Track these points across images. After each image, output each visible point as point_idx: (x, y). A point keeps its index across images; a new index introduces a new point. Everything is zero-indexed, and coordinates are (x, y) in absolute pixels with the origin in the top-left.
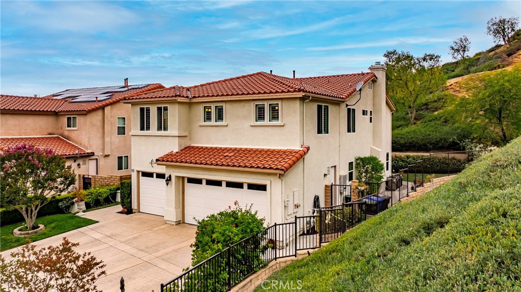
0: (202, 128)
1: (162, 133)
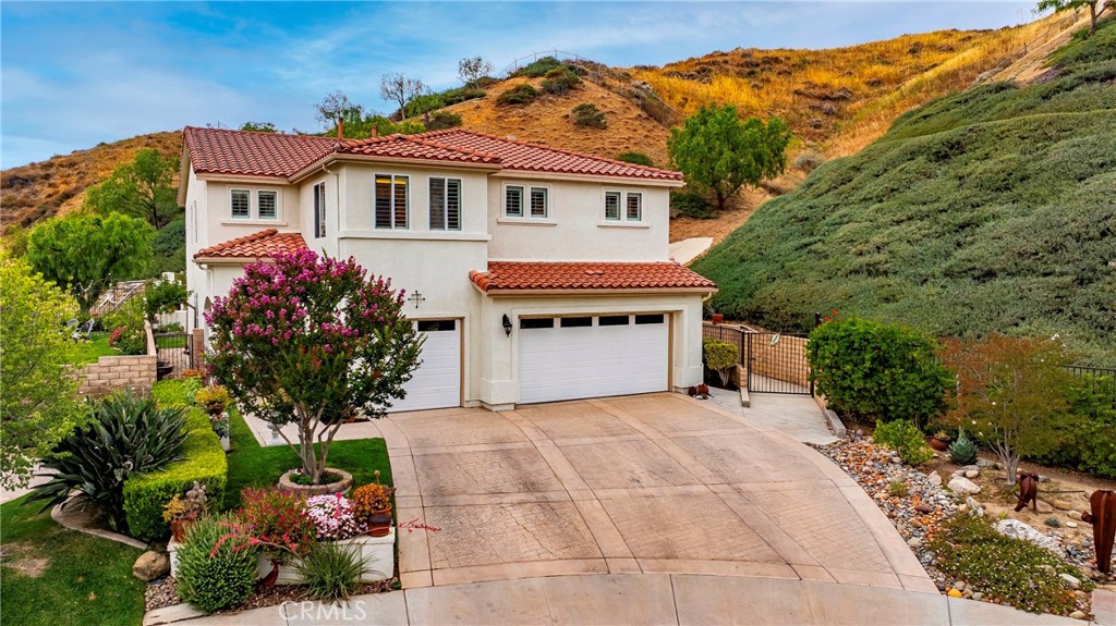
1: (447, 233)
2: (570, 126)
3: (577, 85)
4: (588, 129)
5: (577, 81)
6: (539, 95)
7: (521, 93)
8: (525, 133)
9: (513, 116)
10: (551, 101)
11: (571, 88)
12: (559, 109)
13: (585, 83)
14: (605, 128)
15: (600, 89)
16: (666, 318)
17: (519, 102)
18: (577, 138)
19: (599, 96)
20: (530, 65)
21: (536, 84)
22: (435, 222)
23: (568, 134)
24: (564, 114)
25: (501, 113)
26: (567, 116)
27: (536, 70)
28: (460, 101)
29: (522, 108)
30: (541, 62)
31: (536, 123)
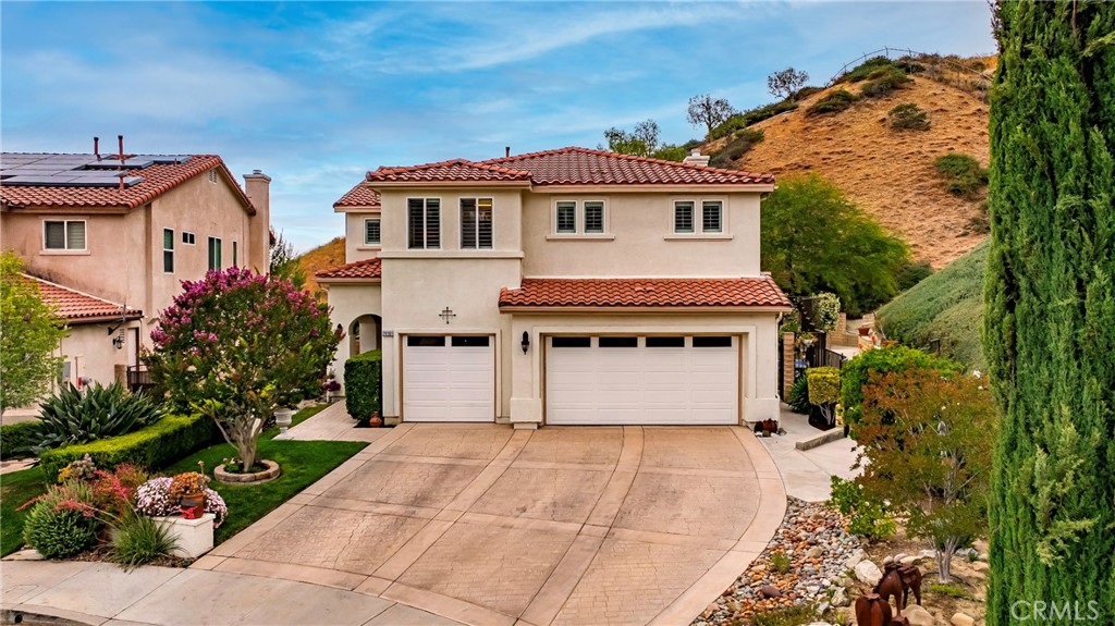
0: (552, 244)
1: (478, 251)
2: (887, 131)
3: (906, 85)
4: (906, 132)
5: (904, 80)
6: (856, 99)
7: (833, 101)
8: (830, 143)
9: (822, 126)
10: (868, 106)
11: (895, 87)
12: (875, 113)
13: (917, 80)
14: (928, 129)
15: (935, 85)
16: (735, 341)
17: (829, 110)
18: (891, 143)
19: (931, 92)
20: (856, 69)
21: (854, 89)
22: (467, 242)
23: (880, 140)
24: (881, 117)
25: (808, 124)
26: (884, 120)
27: (859, 74)
28: (770, 116)
29: (832, 116)
30: (868, 64)
31: (846, 131)
